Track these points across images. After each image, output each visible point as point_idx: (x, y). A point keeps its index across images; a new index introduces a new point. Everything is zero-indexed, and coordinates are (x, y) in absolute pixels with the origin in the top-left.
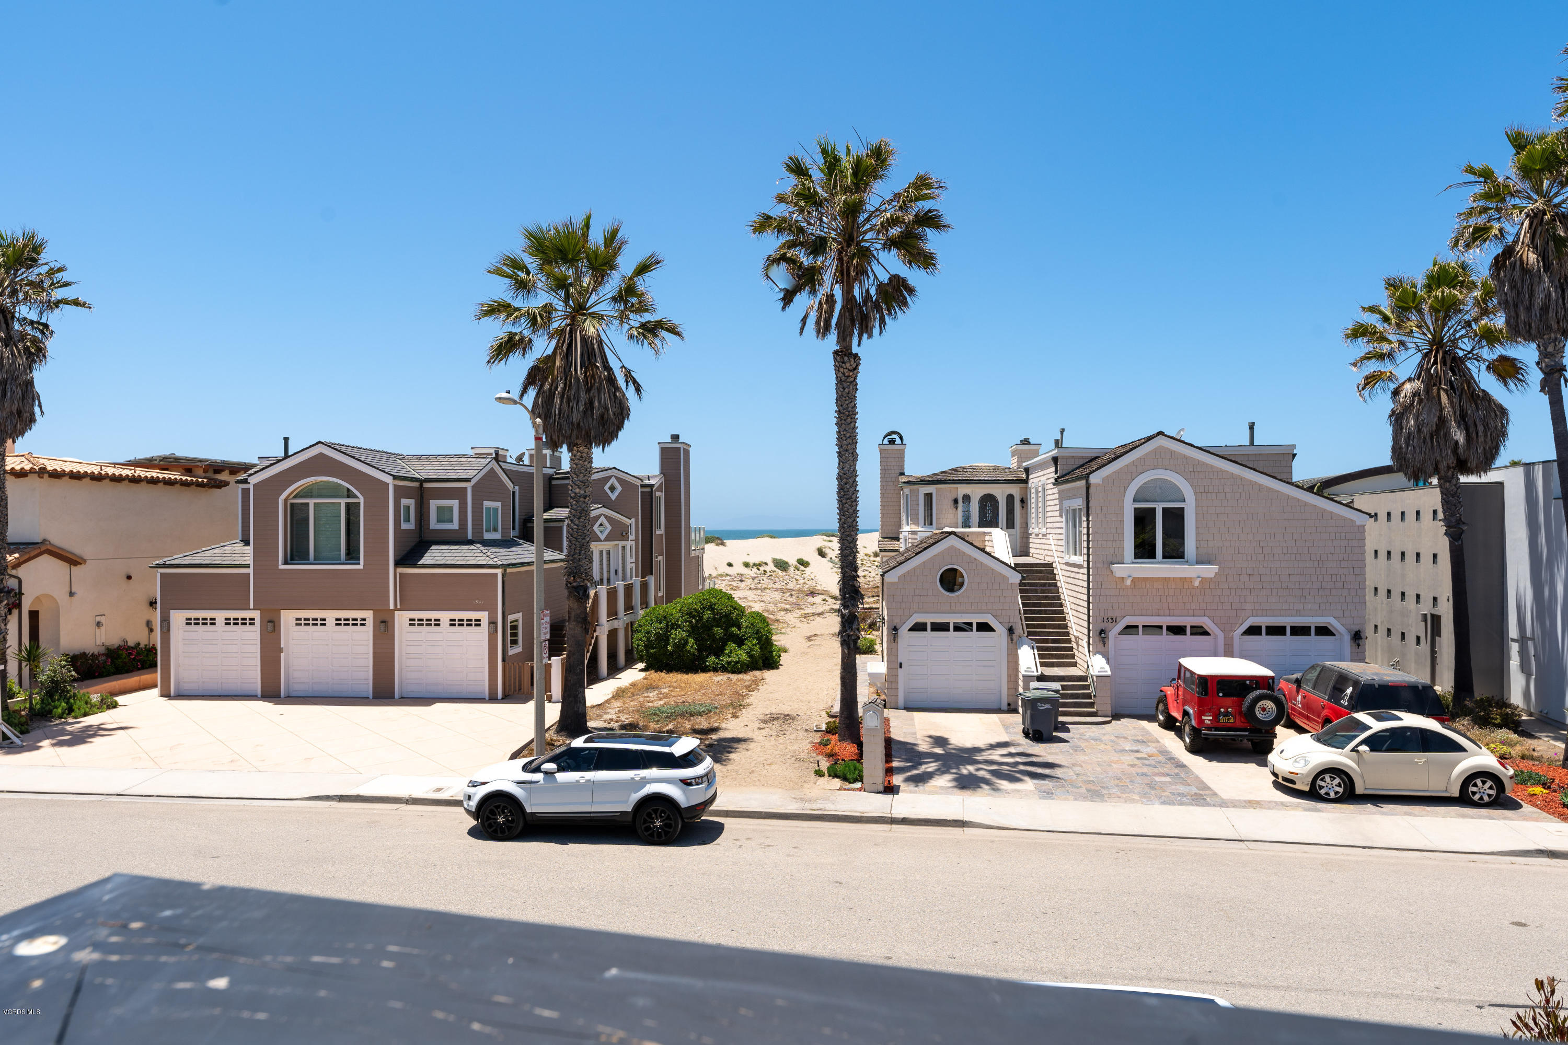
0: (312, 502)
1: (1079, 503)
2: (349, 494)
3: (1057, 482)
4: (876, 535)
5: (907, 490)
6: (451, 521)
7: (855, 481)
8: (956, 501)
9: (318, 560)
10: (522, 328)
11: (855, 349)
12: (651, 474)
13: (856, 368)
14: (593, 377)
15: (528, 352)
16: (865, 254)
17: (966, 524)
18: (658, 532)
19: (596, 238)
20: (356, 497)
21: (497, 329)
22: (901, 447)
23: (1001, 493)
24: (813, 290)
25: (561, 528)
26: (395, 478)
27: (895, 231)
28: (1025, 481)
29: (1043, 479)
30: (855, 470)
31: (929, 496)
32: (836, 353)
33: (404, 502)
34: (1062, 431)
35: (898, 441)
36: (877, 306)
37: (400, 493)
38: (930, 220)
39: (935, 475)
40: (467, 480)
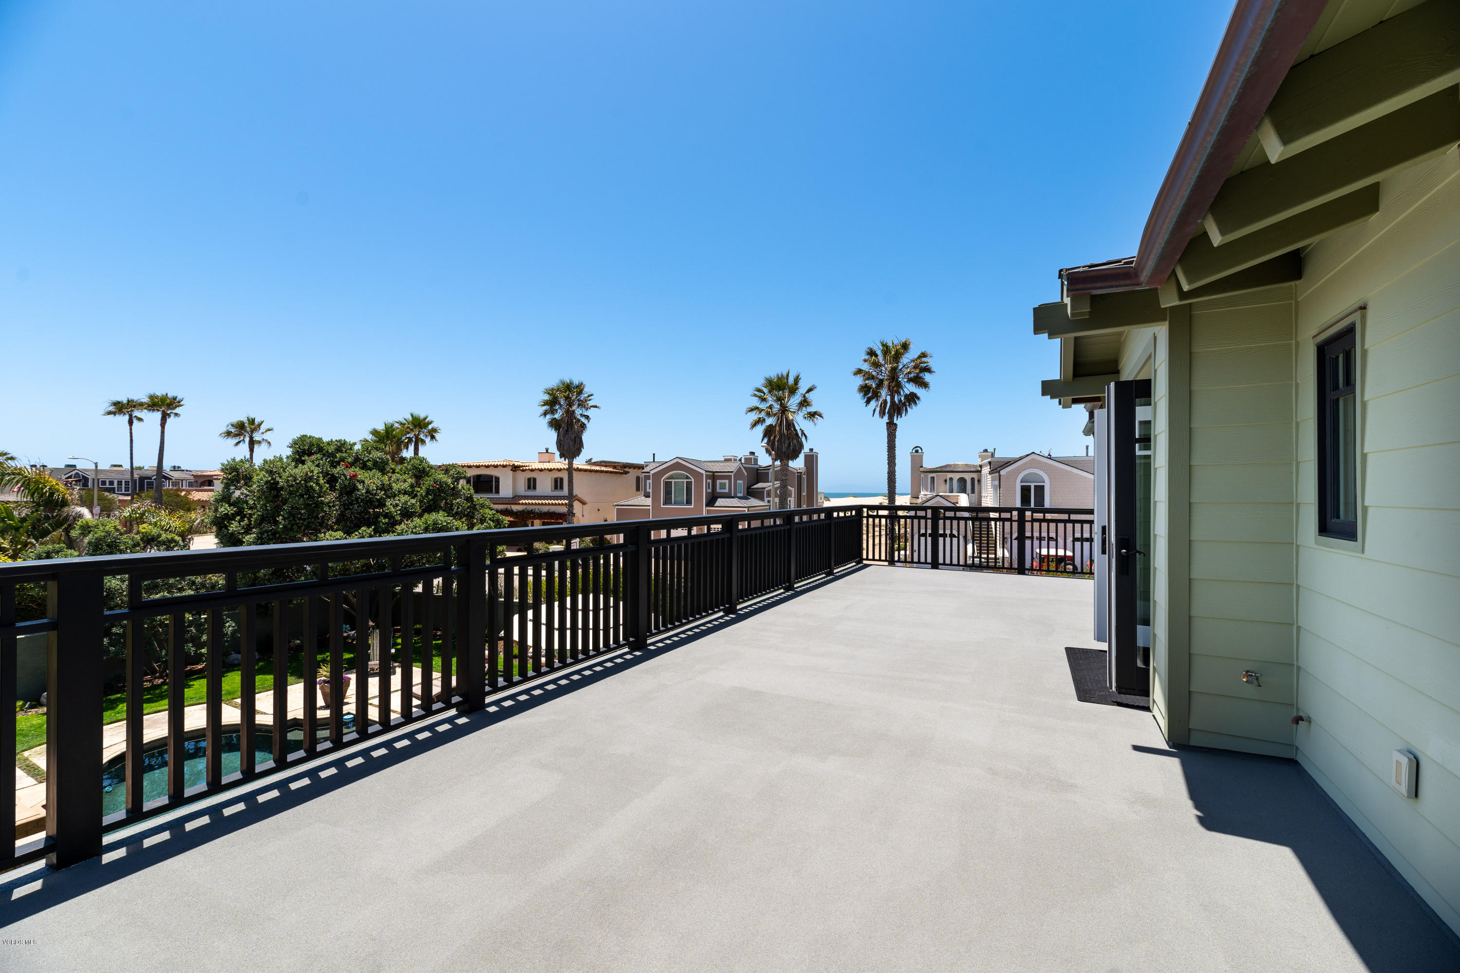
0: (673, 481)
1: (997, 483)
2: (687, 478)
3: (990, 473)
4: (909, 496)
5: (922, 475)
6: (725, 489)
7: (895, 474)
8: (946, 481)
9: (675, 503)
10: (763, 415)
11: (895, 421)
12: (800, 467)
13: (895, 429)
14: (790, 434)
15: (763, 423)
16: (899, 385)
17: (951, 491)
18: (804, 494)
19: (791, 381)
20: (690, 478)
21: (754, 416)
22: (921, 454)
23: (968, 477)
24: (877, 400)
25: (764, 492)
26: (706, 471)
27: (912, 375)
28: (980, 472)
29: (986, 470)
30: (895, 470)
31: (933, 478)
32: (887, 423)
33: (708, 481)
34: (995, 449)
35: (920, 451)
36: (905, 405)
37: (707, 477)
38: (928, 370)
39: (937, 468)
40: (732, 472)
